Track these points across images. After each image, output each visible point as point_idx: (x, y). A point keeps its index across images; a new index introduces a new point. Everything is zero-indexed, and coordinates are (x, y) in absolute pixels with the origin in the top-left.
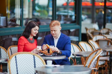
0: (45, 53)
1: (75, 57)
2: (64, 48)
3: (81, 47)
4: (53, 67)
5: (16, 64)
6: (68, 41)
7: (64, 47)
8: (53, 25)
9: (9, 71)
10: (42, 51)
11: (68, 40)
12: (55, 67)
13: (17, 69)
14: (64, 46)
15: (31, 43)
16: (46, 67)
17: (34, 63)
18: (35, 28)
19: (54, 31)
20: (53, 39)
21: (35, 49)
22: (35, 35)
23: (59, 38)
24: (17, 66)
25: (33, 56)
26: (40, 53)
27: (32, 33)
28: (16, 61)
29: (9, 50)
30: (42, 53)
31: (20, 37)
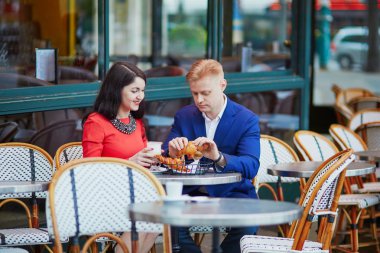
0: (171, 165)
1: (279, 180)
2: (237, 148)
3: (302, 147)
4: (186, 202)
5: (75, 194)
6: (250, 125)
7: (239, 144)
8: (195, 76)
9: (51, 215)
10: (163, 159)
11: (249, 122)
12: (193, 202)
13: (76, 211)
14: (236, 141)
15: (126, 132)
16: (166, 203)
17: (128, 193)
18: (132, 86)
19: (203, 93)
20: (203, 121)
21: (140, 153)
22: (136, 108)
23: (220, 115)
24: (75, 202)
25: (126, 171)
26: (158, 165)
27: (125, 100)
28: (74, 187)
29: (60, 155)
30: (162, 166)
31: (86, 117)
